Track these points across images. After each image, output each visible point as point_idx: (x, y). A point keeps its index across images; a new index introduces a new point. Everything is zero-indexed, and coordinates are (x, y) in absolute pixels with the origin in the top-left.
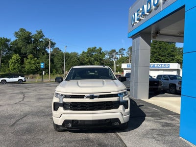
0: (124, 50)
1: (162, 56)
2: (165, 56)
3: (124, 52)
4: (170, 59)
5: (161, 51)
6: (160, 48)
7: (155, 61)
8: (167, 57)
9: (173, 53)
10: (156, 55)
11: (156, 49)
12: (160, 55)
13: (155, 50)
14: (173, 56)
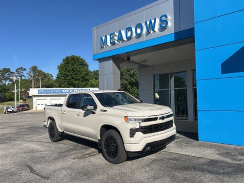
0: (25, 70)
1: (75, 80)
2: (79, 80)
3: (24, 72)
4: (84, 83)
5: (74, 74)
6: (73, 70)
7: (68, 85)
8: (82, 81)
9: (87, 77)
10: (68, 78)
11: (69, 71)
12: (73, 78)
13: (67, 72)
14: (87, 80)
